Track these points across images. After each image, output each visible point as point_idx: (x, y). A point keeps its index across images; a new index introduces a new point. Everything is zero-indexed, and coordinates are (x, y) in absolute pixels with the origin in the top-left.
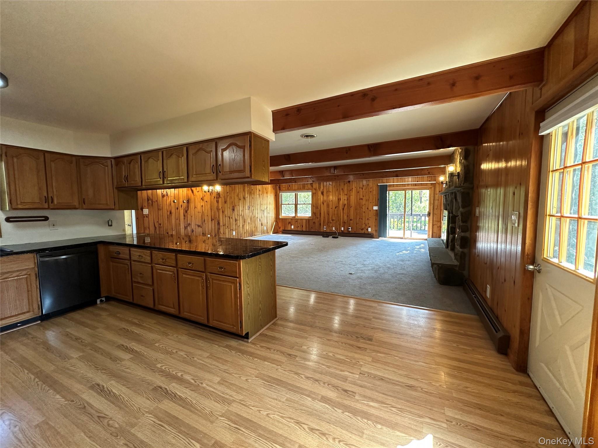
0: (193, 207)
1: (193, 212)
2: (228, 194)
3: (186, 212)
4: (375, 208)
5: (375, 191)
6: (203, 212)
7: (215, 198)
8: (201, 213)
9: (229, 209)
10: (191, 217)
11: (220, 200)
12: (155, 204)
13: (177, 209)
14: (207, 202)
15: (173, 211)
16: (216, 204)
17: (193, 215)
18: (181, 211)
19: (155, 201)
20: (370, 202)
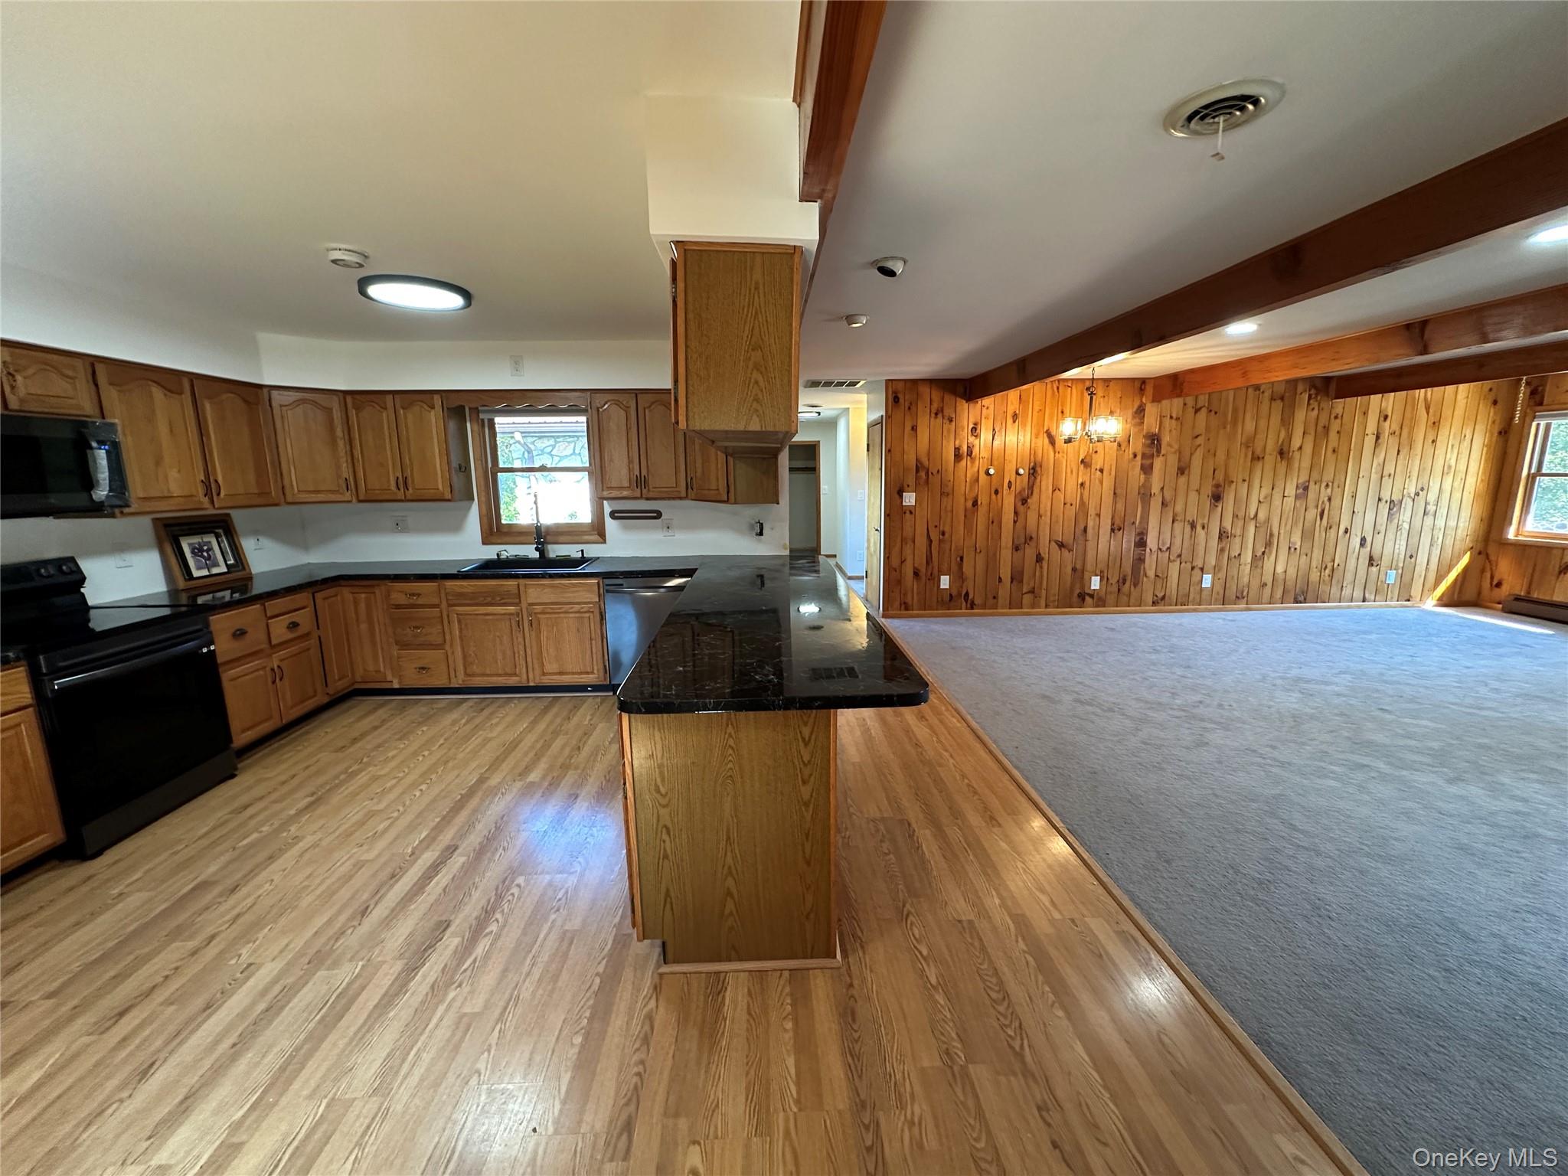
0: (1047, 489)
1: (1046, 504)
2: (1199, 440)
3: (1024, 501)
6: (1083, 504)
7: (1135, 456)
8: (1074, 507)
9: (1193, 495)
10: (1040, 516)
11: (1158, 463)
12: (935, 480)
13: (996, 492)
14: (1101, 471)
15: (983, 500)
16: (1136, 476)
17: (1046, 511)
18: (1006, 502)
19: (935, 472)
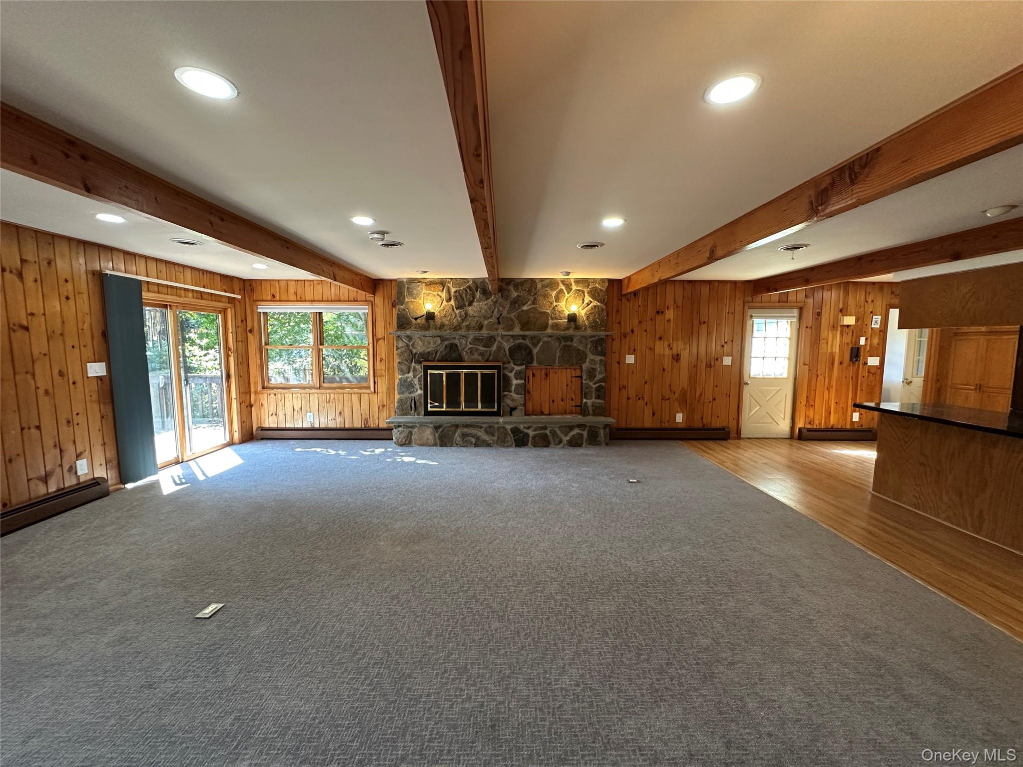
4: (97, 369)
5: (85, 296)
20: (69, 344)
